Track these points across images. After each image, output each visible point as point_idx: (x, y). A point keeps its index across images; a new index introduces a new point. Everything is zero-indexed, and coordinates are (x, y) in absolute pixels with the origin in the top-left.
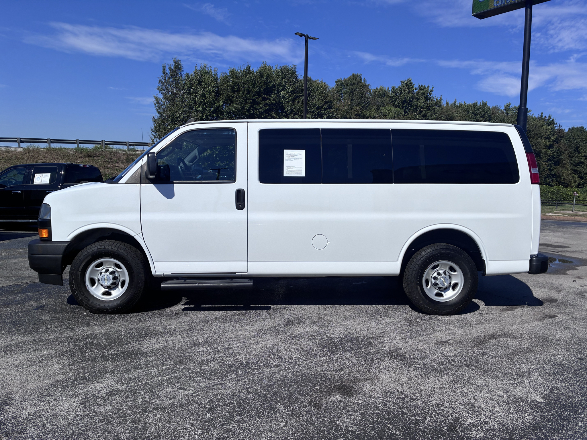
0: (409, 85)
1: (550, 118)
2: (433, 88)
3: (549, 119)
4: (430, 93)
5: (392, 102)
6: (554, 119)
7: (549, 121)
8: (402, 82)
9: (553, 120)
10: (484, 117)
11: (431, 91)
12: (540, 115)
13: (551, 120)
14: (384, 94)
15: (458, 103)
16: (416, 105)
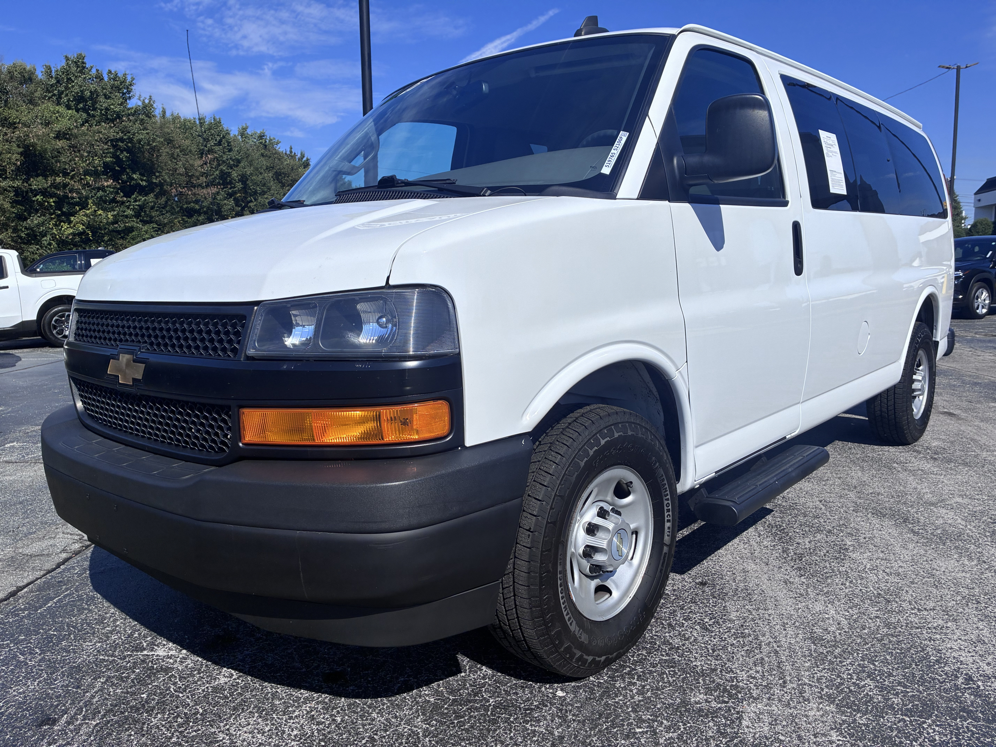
0: (80, 65)
1: (303, 156)
2: (133, 79)
3: (302, 159)
4: (128, 88)
5: (51, 97)
6: (309, 158)
7: (302, 161)
8: (67, 59)
9: (308, 160)
10: (221, 145)
11: (131, 85)
12: (288, 150)
13: (305, 159)
14: (30, 79)
15: (168, 114)
16: (107, 109)
